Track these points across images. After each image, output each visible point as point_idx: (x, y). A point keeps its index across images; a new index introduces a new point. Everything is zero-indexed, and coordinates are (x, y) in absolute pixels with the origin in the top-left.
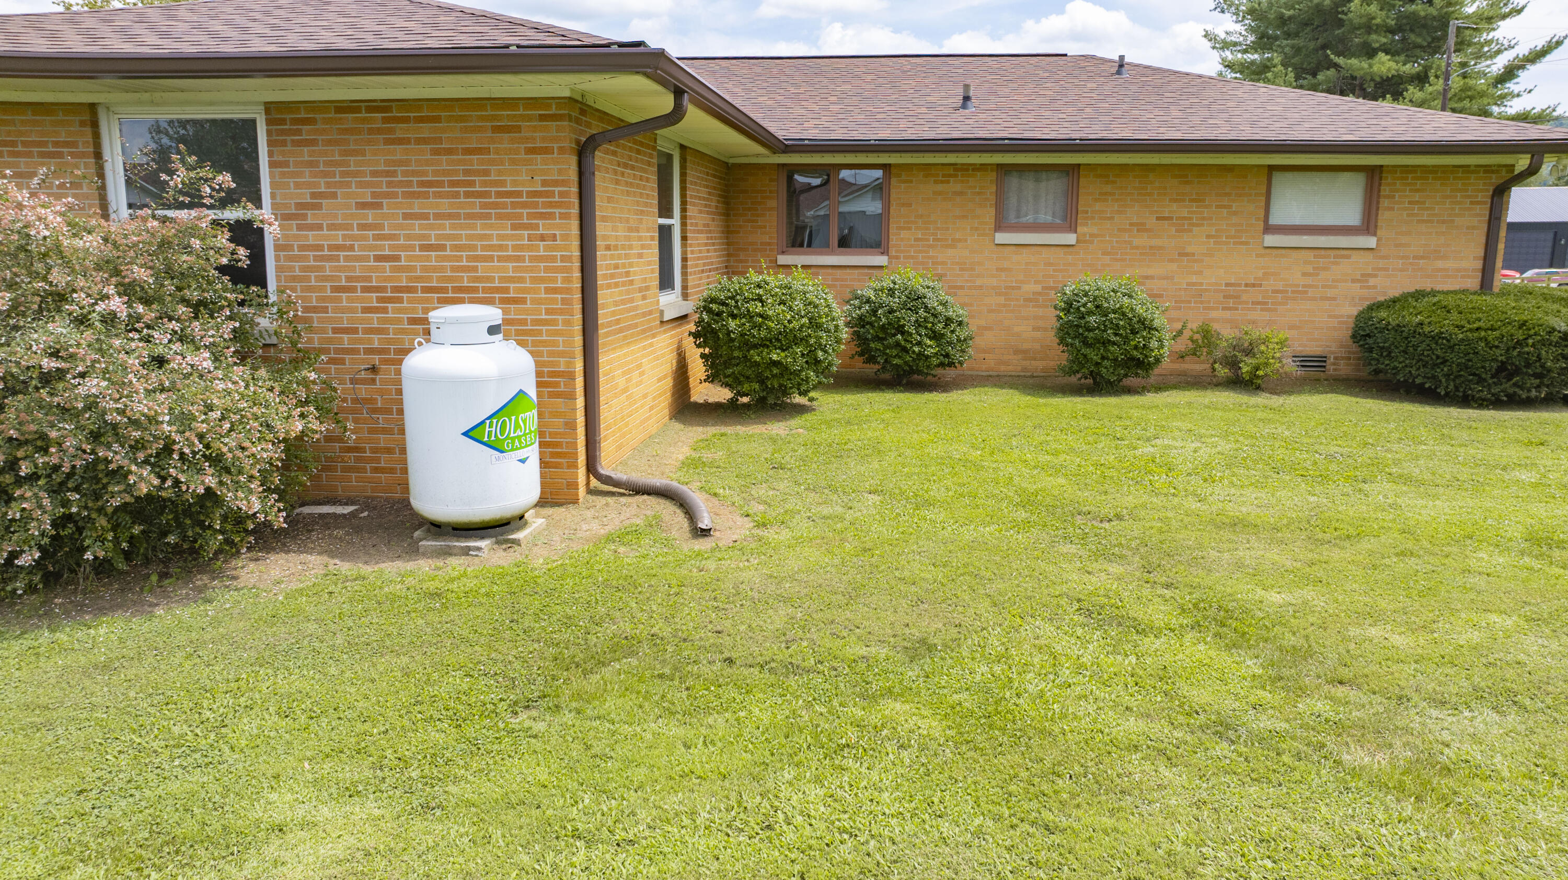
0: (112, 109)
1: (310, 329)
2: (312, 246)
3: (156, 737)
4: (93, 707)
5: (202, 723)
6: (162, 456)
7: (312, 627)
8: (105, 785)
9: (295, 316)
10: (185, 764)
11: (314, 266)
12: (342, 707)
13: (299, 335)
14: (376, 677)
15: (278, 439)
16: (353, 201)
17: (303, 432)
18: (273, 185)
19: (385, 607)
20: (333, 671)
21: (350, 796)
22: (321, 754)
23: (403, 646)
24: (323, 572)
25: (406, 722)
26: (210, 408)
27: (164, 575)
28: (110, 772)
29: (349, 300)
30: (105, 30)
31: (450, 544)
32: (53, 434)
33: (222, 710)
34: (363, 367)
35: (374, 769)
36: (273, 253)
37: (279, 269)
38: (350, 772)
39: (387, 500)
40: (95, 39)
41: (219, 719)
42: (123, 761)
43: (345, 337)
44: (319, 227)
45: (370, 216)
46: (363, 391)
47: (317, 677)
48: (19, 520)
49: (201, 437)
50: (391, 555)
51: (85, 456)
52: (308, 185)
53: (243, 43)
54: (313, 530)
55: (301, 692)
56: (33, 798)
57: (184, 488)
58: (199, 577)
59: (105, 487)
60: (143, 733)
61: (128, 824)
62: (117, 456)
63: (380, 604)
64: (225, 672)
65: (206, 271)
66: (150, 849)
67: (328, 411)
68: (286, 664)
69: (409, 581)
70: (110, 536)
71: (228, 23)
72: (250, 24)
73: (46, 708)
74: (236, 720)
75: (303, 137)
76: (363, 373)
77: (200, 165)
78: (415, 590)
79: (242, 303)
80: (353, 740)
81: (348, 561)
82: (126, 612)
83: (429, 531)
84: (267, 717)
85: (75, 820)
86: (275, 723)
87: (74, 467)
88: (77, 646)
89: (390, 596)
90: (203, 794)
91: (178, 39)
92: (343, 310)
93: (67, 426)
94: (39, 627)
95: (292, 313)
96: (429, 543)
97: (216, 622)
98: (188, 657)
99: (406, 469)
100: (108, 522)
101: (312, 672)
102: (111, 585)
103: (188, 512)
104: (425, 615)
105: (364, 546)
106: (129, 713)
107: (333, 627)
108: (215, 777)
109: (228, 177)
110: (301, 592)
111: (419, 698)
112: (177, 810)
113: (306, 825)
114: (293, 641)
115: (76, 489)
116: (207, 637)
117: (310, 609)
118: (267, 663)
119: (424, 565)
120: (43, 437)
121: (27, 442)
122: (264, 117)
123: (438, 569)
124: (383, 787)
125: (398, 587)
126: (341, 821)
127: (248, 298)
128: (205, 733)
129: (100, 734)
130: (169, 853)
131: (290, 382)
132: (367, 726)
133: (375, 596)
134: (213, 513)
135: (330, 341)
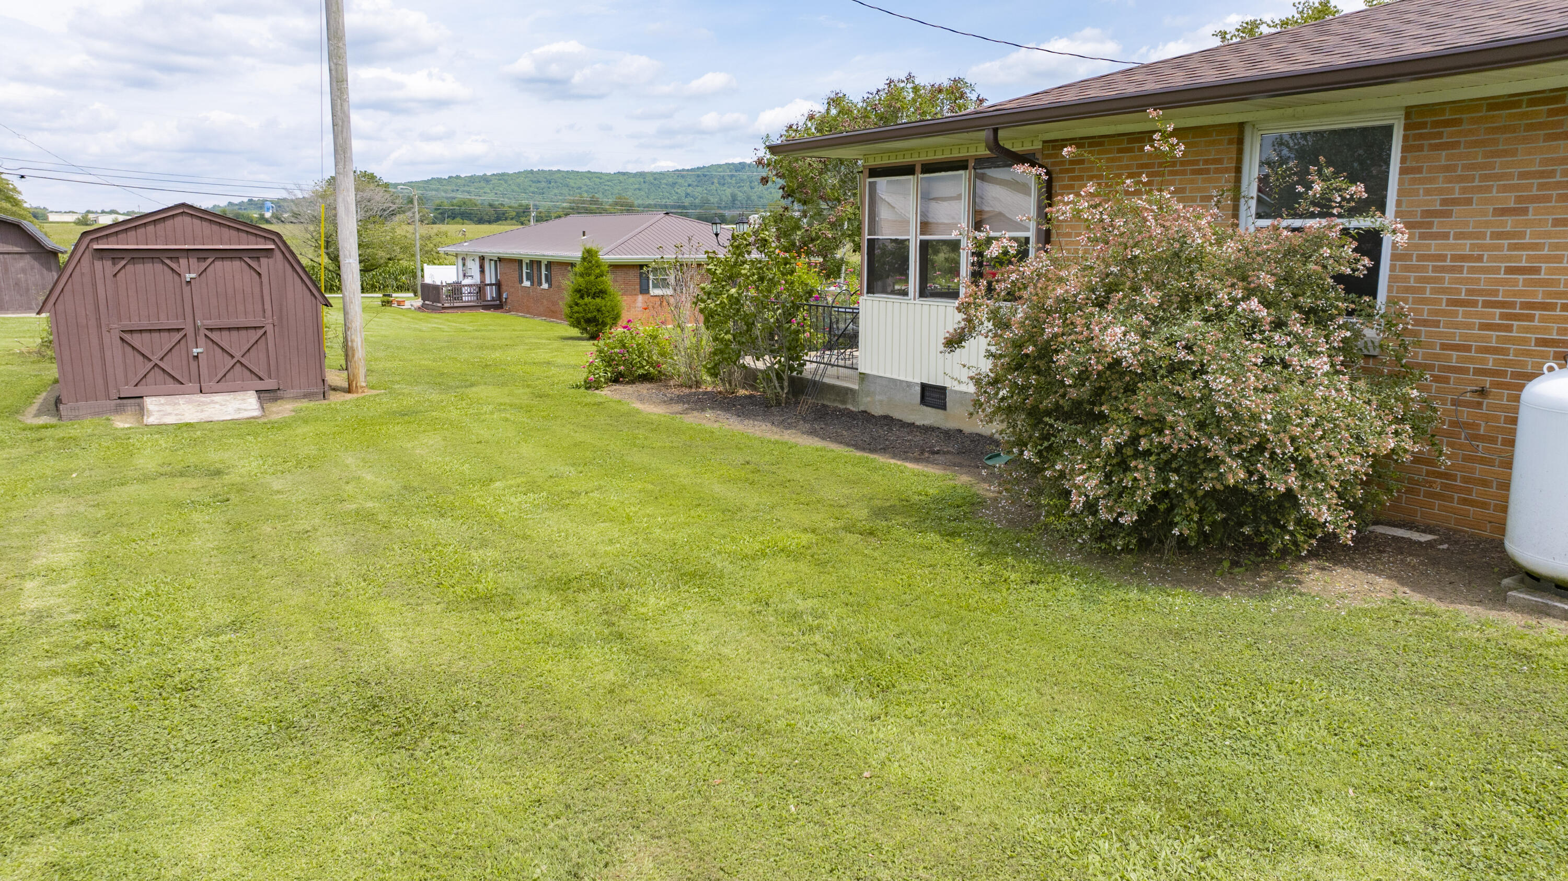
0: (1257, 126)
1: (1418, 344)
2: (1433, 255)
3: (1212, 712)
4: (1165, 667)
5: (1254, 713)
6: (1254, 452)
7: (1373, 652)
8: (1166, 739)
9: (1405, 329)
10: (1235, 747)
11: (1432, 278)
12: (1396, 746)
13: (1406, 349)
14: (1440, 726)
15: (1368, 453)
16: (1491, 208)
17: (1393, 450)
18: (1401, 192)
19: (1459, 652)
20: (1390, 703)
21: (1395, 843)
22: (1367, 786)
23: (1475, 702)
24: (1391, 598)
25: (1470, 788)
26: (1307, 413)
27: (1235, 564)
28: (1172, 730)
29: (1466, 315)
30: (1264, 54)
31: (1550, 602)
32: (1170, 418)
33: (1273, 707)
34: (1469, 389)
35: (1426, 825)
36: (1389, 262)
37: (1392, 279)
38: (1395, 817)
39: (1472, 536)
40: (1254, 63)
41: (1270, 715)
42: (1183, 724)
43: (1455, 354)
44: (1446, 236)
45: (1509, 223)
46: (1465, 414)
47: (1372, 704)
48: (1131, 488)
49: (1293, 440)
50: (1470, 597)
51: (1191, 442)
52: (1440, 191)
53: (1395, 47)
54: (1384, 552)
55: (1353, 715)
56: (1112, 728)
57: (1268, 485)
58: (1266, 572)
59: (1201, 472)
60: (1202, 704)
61: (1182, 782)
62: (1216, 446)
63: (1452, 647)
64: (1281, 671)
65: (1322, 279)
66: (1197, 813)
67: (1424, 432)
68: (1342, 681)
69: (1491, 632)
70: (1196, 517)
71: (1380, 30)
72: (1404, 27)
73: (1129, 655)
74: (1286, 721)
75: (1444, 140)
76: (1468, 394)
77: (1336, 174)
78: (1497, 644)
79: (1350, 313)
80: (1406, 785)
81: (1420, 593)
82: (1199, 589)
83: (1522, 581)
84: (1316, 728)
85: (1142, 761)
86: (1323, 737)
87: (1180, 449)
88: (1157, 609)
89: (1465, 643)
90: (1248, 782)
91: (1329, 53)
92: (1457, 326)
93: (1180, 413)
94: (1130, 583)
95: (1401, 326)
96: (1521, 595)
97: (1277, 620)
98: (1249, 646)
99: (1506, 507)
100: (1196, 505)
101: (1367, 698)
102: (1189, 561)
103: (1266, 508)
104: (1507, 675)
105: (1439, 581)
106: (1192, 682)
107: (1396, 658)
108: (1260, 770)
109: (1361, 187)
110: (1365, 612)
111: (1490, 767)
112: (1223, 787)
113: (1341, 852)
114: (1352, 660)
115: (1176, 471)
116: (1268, 632)
117: (1372, 633)
118: (1323, 675)
119: (1512, 620)
120: (1162, 420)
121: (1148, 422)
122: (1403, 122)
123: (1530, 627)
124: (1435, 848)
125: (1476, 635)
126: (1382, 865)
127: (1359, 308)
128: (1256, 723)
129: (1168, 693)
130: (1212, 824)
131: (1389, 396)
132: (1423, 775)
133: (1448, 637)
134: (1288, 514)
135: (1436, 357)
